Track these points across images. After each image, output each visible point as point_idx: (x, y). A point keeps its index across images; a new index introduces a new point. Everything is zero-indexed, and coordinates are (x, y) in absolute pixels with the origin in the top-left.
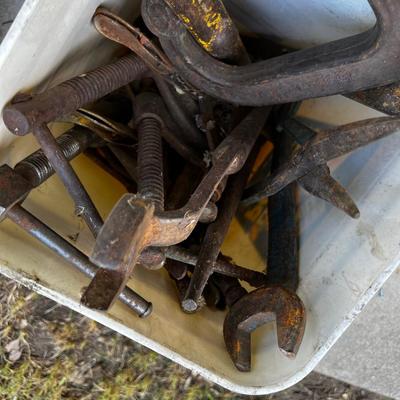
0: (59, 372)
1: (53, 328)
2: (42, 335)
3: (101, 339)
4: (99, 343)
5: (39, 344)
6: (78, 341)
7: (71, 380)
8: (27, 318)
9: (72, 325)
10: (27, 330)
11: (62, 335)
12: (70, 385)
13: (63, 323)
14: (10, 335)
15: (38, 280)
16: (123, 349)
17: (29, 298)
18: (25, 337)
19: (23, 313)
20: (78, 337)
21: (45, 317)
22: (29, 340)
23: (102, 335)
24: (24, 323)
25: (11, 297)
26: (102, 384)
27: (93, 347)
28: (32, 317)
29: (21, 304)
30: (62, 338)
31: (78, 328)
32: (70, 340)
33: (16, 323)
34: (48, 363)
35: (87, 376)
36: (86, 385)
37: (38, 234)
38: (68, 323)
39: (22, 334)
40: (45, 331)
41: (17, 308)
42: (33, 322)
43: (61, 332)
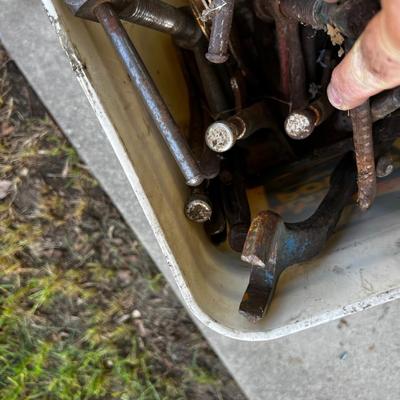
0: (26, 232)
1: (45, 191)
2: (32, 192)
3: (77, 230)
4: (73, 231)
5: (25, 198)
6: (58, 217)
7: (31, 247)
8: (30, 169)
9: (62, 200)
10: (23, 178)
11: (49, 202)
12: (27, 250)
13: (55, 193)
14: (7, 173)
16: (89, 250)
17: (42, 152)
18: (18, 184)
19: (30, 163)
20: (60, 213)
21: (45, 178)
22: (19, 189)
23: (80, 226)
24: (25, 172)
25: (28, 142)
26: (53, 267)
27: (66, 231)
28: (34, 171)
29: (32, 153)
30: (47, 205)
31: (65, 206)
32: (51, 212)
33: (18, 168)
34: (22, 218)
35: (46, 253)
36: (40, 260)
38: (60, 197)
39: (17, 180)
40: (37, 190)
41: (28, 154)
42: (32, 176)
43: (49, 199)
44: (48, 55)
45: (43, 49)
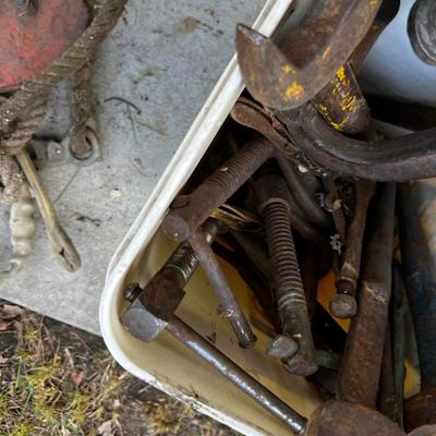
1: (147, 410)
2: (135, 416)
3: (195, 422)
4: (193, 425)
5: (132, 426)
6: (172, 423)
8: (120, 398)
9: (166, 406)
10: (120, 410)
11: (157, 417)
13: (156, 404)
14: (103, 415)
15: (197, 396)
16: (218, 432)
17: (122, 377)
18: (118, 419)
19: (116, 393)
20: (173, 419)
21: (138, 397)
22: (122, 422)
23: (196, 417)
24: (117, 403)
27: (187, 430)
28: (124, 397)
29: (115, 384)
30: (157, 420)
31: (172, 409)
32: (165, 423)
33: (108, 404)
37: (196, 346)
38: (162, 404)
39: (116, 415)
40: (139, 413)
41: (111, 388)
42: (125, 403)
43: (155, 413)
44: (77, 293)
45: (69, 292)
